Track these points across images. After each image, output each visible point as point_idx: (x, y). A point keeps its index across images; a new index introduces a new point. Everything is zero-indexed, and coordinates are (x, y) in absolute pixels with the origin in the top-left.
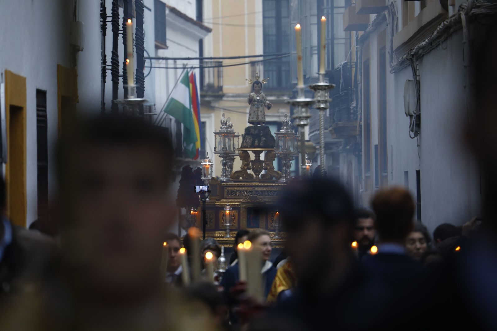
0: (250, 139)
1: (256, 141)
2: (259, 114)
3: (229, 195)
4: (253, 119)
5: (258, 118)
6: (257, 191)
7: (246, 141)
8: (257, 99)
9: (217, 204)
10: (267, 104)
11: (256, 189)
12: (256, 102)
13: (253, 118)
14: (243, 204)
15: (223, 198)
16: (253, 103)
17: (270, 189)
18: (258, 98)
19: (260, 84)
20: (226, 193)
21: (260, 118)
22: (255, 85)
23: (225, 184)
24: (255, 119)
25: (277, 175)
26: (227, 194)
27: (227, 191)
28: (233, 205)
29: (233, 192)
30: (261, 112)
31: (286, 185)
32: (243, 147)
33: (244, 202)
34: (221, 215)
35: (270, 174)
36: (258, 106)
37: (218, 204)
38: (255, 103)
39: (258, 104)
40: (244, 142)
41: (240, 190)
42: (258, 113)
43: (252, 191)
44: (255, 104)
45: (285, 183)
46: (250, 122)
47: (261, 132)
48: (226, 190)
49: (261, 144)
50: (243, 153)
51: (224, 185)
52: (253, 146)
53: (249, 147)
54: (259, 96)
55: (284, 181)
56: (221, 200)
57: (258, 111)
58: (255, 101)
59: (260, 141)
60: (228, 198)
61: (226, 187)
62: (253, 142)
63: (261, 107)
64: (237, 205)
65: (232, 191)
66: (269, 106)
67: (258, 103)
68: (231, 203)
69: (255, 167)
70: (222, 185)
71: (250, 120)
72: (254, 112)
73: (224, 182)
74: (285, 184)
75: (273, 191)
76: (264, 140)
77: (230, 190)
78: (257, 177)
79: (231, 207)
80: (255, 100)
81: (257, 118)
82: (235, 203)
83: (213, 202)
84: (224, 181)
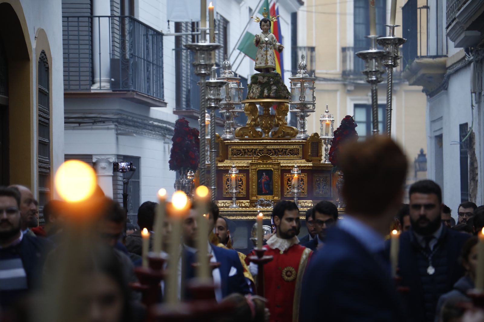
0: (257, 88)
1: (266, 91)
2: (268, 58)
3: (234, 155)
4: (260, 65)
5: (267, 63)
6: (268, 150)
7: (252, 91)
8: (265, 40)
9: (220, 167)
10: (277, 47)
11: (268, 147)
12: (264, 43)
13: (260, 63)
14: (252, 166)
15: (227, 159)
16: (261, 45)
17: (285, 147)
18: (267, 39)
19: (268, 22)
20: (230, 153)
21: (270, 64)
22: (263, 23)
23: (229, 141)
24: (263, 65)
25: (292, 132)
26: (232, 154)
27: (232, 150)
28: (239, 167)
29: (239, 152)
30: (270, 55)
31: (305, 142)
32: (249, 98)
33: (253, 162)
34: (225, 179)
35: (284, 130)
36: (267, 49)
37: (222, 167)
38: (263, 44)
39: (266, 47)
40: (251, 92)
41: (248, 149)
42: (267, 56)
43: (262, 150)
44: (264, 47)
45: (303, 139)
46: (257, 69)
47: (271, 80)
48: (230, 149)
49: (271, 94)
50: (249, 105)
51: (228, 143)
52: (261, 96)
53: (256, 98)
54: (267, 36)
55: (302, 138)
56: (224, 161)
57: (267, 54)
58: (263, 43)
59: (269, 90)
60: (233, 159)
61: (230, 146)
62: (262, 92)
63: (270, 50)
64: (245, 167)
65: (238, 150)
66: (280, 48)
67: (266, 45)
68: (238, 165)
69: (263, 122)
70: (225, 143)
71: (257, 66)
72: (262, 56)
73: (227, 140)
74: (304, 141)
75: (289, 150)
76: (275, 89)
77: (236, 149)
78: (267, 135)
79: (237, 170)
80: (263, 41)
81: (265, 64)
82: (242, 165)
84: (228, 138)
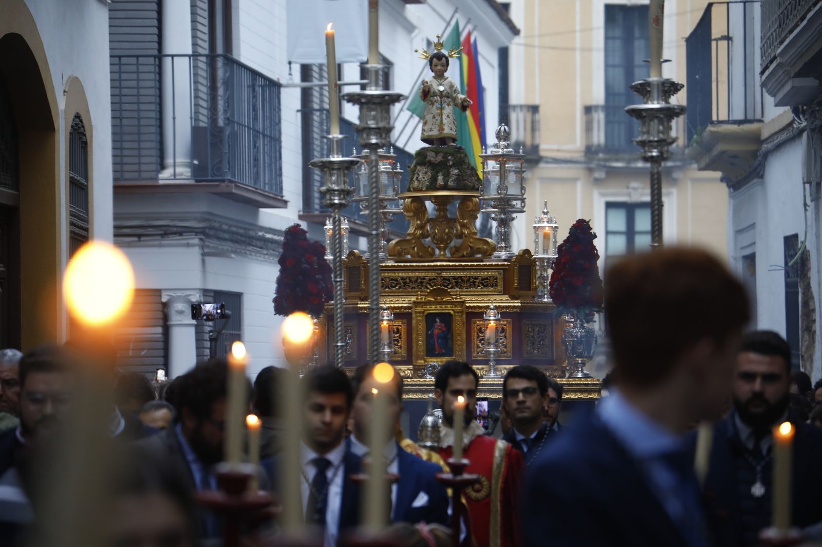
0: (426, 173)
1: (440, 178)
2: (445, 121)
3: (386, 288)
4: (430, 134)
5: (441, 129)
6: (445, 279)
7: (417, 178)
8: (439, 91)
9: (361, 309)
10: (460, 101)
11: (444, 274)
12: (436, 96)
13: (431, 130)
14: (416, 307)
16: (432, 99)
17: (473, 274)
18: (441, 88)
19: (444, 59)
21: (447, 131)
22: (435, 60)
24: (435, 133)
25: (485, 247)
26: (382, 286)
27: (382, 280)
28: (394, 308)
29: (395, 282)
30: (448, 116)
31: (507, 265)
32: (412, 190)
33: (419, 300)
35: (471, 245)
36: (441, 104)
37: (364, 308)
38: (435, 98)
39: (441, 101)
40: (414, 179)
41: (410, 277)
42: (442, 118)
43: (434, 279)
44: (436, 101)
45: (505, 260)
46: (424, 140)
47: (450, 158)
49: (449, 183)
50: (412, 202)
52: (433, 186)
53: (424, 189)
54: (443, 83)
55: (503, 258)
56: (370, 298)
57: (441, 115)
58: (435, 94)
59: (447, 176)
62: (434, 179)
63: (447, 107)
64: (405, 308)
65: (392, 279)
66: (466, 104)
67: (441, 98)
68: (392, 305)
69: (436, 231)
71: (426, 134)
72: (434, 117)
74: (506, 263)
75: (480, 278)
76: (455, 175)
77: (389, 277)
78: (442, 253)
79: (391, 314)
80: (434, 92)
81: (439, 130)
82: (400, 305)
83: (352, 304)
